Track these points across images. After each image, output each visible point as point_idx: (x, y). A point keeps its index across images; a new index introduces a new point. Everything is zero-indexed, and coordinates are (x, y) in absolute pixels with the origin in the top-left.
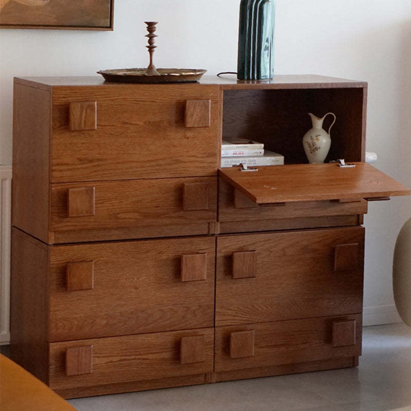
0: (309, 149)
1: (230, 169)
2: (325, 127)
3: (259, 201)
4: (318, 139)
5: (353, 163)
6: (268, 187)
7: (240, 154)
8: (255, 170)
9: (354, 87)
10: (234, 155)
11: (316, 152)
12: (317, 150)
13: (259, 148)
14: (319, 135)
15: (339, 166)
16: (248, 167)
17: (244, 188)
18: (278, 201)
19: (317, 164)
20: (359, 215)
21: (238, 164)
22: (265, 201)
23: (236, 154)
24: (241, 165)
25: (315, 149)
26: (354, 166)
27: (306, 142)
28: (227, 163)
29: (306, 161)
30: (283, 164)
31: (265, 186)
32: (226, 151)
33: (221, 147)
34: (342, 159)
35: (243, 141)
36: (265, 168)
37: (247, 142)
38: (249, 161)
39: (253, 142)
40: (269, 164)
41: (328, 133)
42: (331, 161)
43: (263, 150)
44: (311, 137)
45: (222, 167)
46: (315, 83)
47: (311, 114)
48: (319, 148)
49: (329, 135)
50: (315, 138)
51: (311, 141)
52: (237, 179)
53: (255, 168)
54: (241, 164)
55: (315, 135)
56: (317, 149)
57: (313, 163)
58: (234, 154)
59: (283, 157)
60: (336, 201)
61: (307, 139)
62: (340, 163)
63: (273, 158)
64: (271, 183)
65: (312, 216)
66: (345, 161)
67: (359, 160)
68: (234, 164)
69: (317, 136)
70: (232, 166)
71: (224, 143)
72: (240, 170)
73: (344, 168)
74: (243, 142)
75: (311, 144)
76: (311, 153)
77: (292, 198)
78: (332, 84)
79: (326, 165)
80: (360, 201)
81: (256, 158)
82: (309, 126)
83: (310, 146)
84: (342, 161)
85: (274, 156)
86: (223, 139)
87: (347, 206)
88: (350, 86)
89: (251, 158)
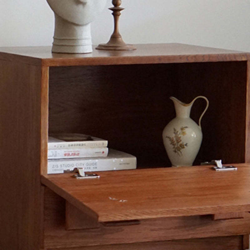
0: (172, 146)
1: (59, 176)
2: (194, 116)
3: (102, 219)
4: (184, 133)
5: (234, 165)
6: (114, 199)
7: (74, 154)
8: (95, 177)
9: (234, 60)
10: (66, 157)
11: (182, 150)
12: (184, 148)
13: (101, 146)
14: (186, 127)
15: (214, 169)
16: (86, 173)
17: (81, 201)
18: (129, 218)
19: (182, 167)
20: (242, 236)
21: (72, 169)
22: (111, 218)
23: (69, 155)
24: (76, 171)
25: (179, 147)
26: (236, 169)
27: (167, 137)
28: (56, 168)
29: (167, 163)
30: (135, 167)
31: (110, 198)
32: (53, 151)
33: (46, 145)
34: (218, 159)
35: (78, 136)
36: (110, 173)
37: (84, 138)
38: (88, 164)
39: (92, 138)
40: (115, 169)
41: (198, 125)
42: (202, 164)
43: (107, 149)
44: (175, 130)
45: (48, 173)
46: (180, 56)
47: (174, 99)
48: (186, 145)
49: (200, 127)
50: (180, 131)
51: (174, 135)
52: (70, 190)
53: (96, 174)
54: (76, 169)
55: (181, 127)
56: (182, 146)
57: (178, 166)
58: (65, 155)
59: (135, 159)
60: (210, 217)
61: (169, 133)
62: (216, 165)
63: (122, 160)
64: (119, 195)
65: (176, 238)
66: (223, 163)
67: (243, 161)
68: (66, 169)
69: (182, 129)
70: (63, 172)
71: (50, 140)
72: (74, 177)
73: (221, 172)
74: (78, 138)
75: (175, 139)
76: (175, 151)
77: (148, 214)
78: (203, 56)
79: (196, 169)
80: (243, 218)
81: (97, 160)
82: (172, 115)
83: (172, 143)
84: (219, 163)
85: (123, 157)
86: (49, 136)
87: (225, 224)
88: (228, 60)
89: (90, 160)
